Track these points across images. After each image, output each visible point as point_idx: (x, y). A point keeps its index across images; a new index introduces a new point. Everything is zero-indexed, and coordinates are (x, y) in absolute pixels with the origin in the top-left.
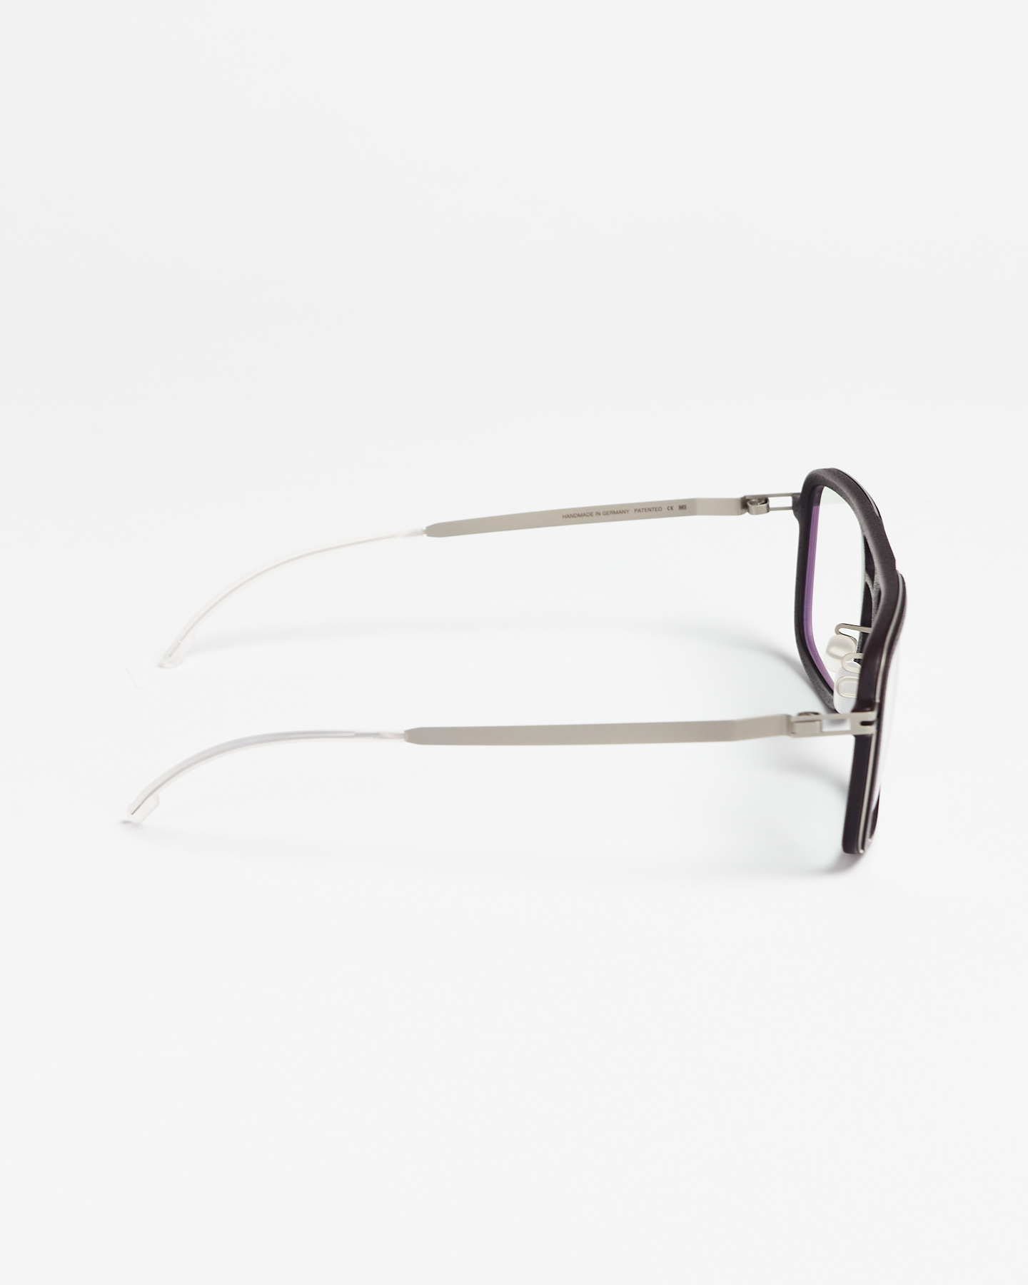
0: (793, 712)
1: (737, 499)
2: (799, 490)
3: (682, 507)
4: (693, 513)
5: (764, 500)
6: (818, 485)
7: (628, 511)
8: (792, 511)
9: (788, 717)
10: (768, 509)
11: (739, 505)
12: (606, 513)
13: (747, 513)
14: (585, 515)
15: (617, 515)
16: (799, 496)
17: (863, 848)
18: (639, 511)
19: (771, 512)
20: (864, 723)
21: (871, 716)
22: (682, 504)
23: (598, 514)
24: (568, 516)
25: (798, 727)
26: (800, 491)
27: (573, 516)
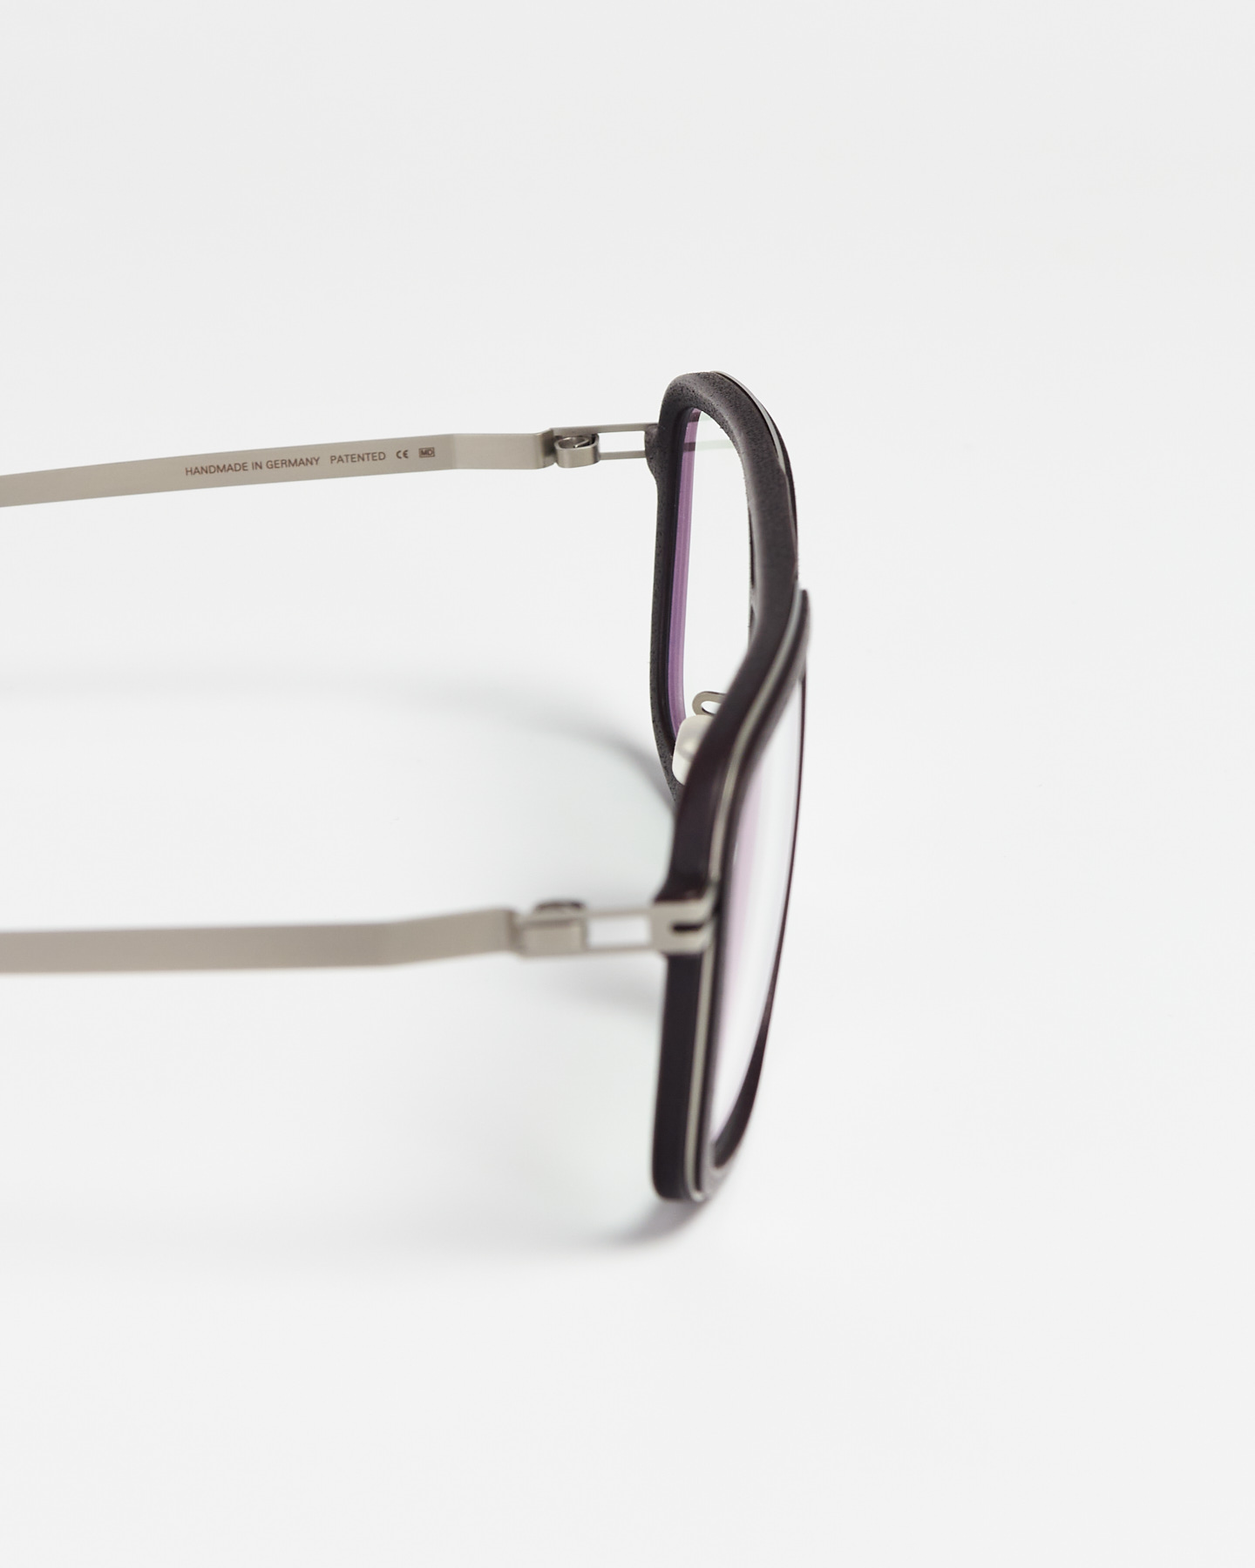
0: (523, 903)
1: (534, 436)
2: (654, 417)
3: (426, 453)
4: (449, 465)
5: (589, 437)
6: (687, 408)
7: (317, 461)
8: (644, 460)
9: (510, 916)
10: (596, 457)
11: (539, 448)
12: (274, 465)
13: (555, 464)
14: (230, 468)
15: (295, 468)
16: (655, 431)
17: (698, 1185)
18: (340, 459)
19: (601, 462)
20: (682, 928)
21: (699, 909)
22: (425, 446)
23: (257, 465)
24: (197, 471)
25: (532, 937)
26: (656, 419)
27: (206, 470)
